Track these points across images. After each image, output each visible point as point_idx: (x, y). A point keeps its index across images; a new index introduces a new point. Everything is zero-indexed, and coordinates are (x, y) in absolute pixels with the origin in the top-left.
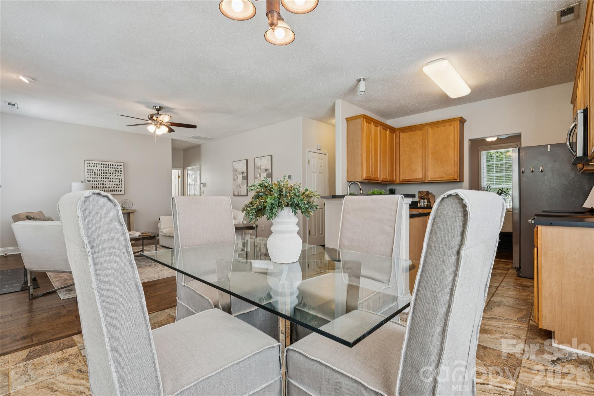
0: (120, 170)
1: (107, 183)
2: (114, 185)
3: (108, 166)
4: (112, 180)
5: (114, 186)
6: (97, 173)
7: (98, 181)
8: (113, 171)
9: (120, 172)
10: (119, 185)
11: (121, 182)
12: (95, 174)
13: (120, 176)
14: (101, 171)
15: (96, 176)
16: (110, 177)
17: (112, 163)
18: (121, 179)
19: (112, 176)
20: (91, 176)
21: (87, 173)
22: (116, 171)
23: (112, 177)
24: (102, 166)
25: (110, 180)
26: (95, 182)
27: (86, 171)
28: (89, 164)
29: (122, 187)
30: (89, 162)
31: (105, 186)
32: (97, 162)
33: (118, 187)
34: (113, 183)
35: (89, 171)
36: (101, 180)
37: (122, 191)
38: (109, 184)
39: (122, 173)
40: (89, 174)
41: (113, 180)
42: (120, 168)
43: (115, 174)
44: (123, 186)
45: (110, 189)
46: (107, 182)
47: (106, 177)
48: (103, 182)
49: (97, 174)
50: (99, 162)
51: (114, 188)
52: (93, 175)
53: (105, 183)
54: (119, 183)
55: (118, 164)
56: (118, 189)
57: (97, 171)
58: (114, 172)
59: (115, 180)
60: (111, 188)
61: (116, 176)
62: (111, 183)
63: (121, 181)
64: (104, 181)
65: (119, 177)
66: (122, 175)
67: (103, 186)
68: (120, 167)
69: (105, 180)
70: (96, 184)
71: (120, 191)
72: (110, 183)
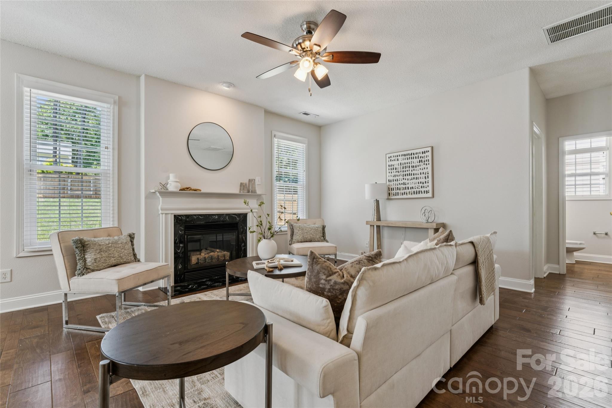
0: (426, 159)
1: (409, 181)
2: (418, 183)
3: (410, 156)
4: (415, 176)
5: (418, 185)
6: (399, 169)
7: (399, 180)
8: (416, 162)
9: (425, 163)
10: (424, 183)
11: (428, 178)
12: (396, 171)
13: (426, 168)
14: (403, 165)
15: (398, 174)
16: (413, 173)
17: (415, 151)
18: (428, 174)
19: (415, 170)
20: (393, 174)
21: (388, 171)
22: (421, 162)
23: (415, 172)
24: (403, 159)
25: (413, 176)
26: (396, 182)
27: (388, 167)
28: (390, 158)
29: (429, 186)
30: (390, 155)
31: (407, 186)
32: (398, 154)
33: (424, 186)
34: (417, 181)
35: (390, 168)
36: (402, 177)
37: (429, 192)
38: (411, 183)
39: (429, 164)
40: (390, 171)
41: (417, 176)
42: (426, 156)
43: (419, 167)
44: (430, 184)
45: (413, 190)
46: (409, 179)
47: (408, 173)
48: (404, 181)
49: (398, 171)
50: (401, 153)
51: (417, 188)
52: (394, 172)
53: (406, 181)
54: (424, 180)
55: (423, 150)
56: (423, 190)
57: (398, 167)
58: (419, 164)
59: (419, 176)
60: (414, 188)
61: (420, 169)
62: (415, 181)
63: (428, 176)
64: (406, 179)
65: (424, 171)
66: (430, 167)
67: (404, 186)
68: (427, 154)
69: (407, 177)
70: (397, 185)
71: (427, 193)
72: (413, 181)
